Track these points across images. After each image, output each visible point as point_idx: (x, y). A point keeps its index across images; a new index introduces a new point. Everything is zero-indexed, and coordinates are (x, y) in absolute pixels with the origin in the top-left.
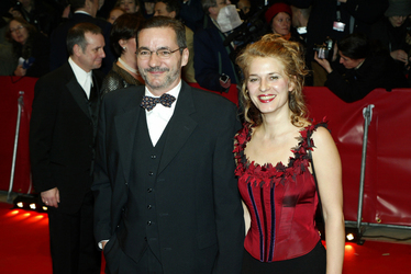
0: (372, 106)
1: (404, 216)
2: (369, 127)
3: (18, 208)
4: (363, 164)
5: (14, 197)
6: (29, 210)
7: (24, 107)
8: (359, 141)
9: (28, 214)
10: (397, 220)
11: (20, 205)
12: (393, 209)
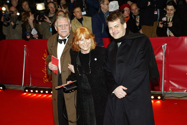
0: (166, 44)
1: (181, 88)
2: (165, 53)
3: (26, 92)
4: (163, 68)
5: (24, 88)
6: (30, 92)
7: (27, 52)
8: (161, 59)
9: (30, 94)
10: (178, 90)
11: (27, 91)
12: (176, 85)
